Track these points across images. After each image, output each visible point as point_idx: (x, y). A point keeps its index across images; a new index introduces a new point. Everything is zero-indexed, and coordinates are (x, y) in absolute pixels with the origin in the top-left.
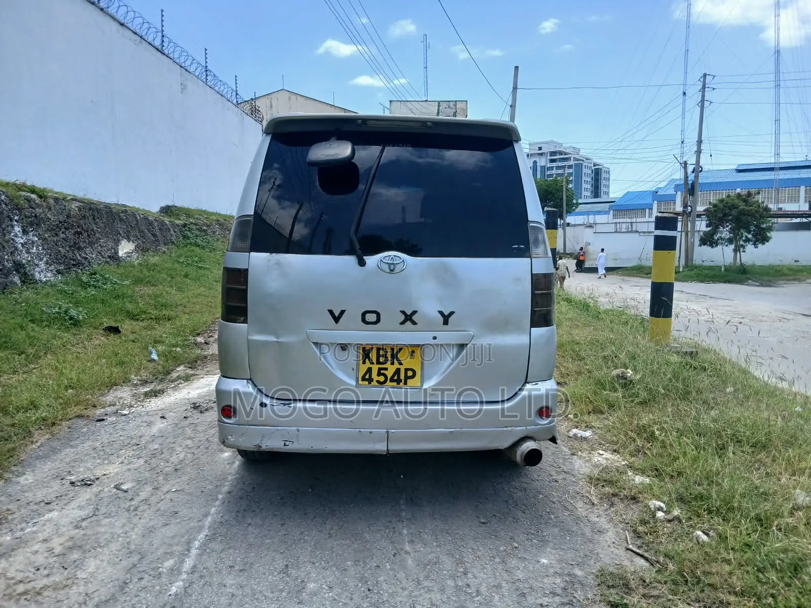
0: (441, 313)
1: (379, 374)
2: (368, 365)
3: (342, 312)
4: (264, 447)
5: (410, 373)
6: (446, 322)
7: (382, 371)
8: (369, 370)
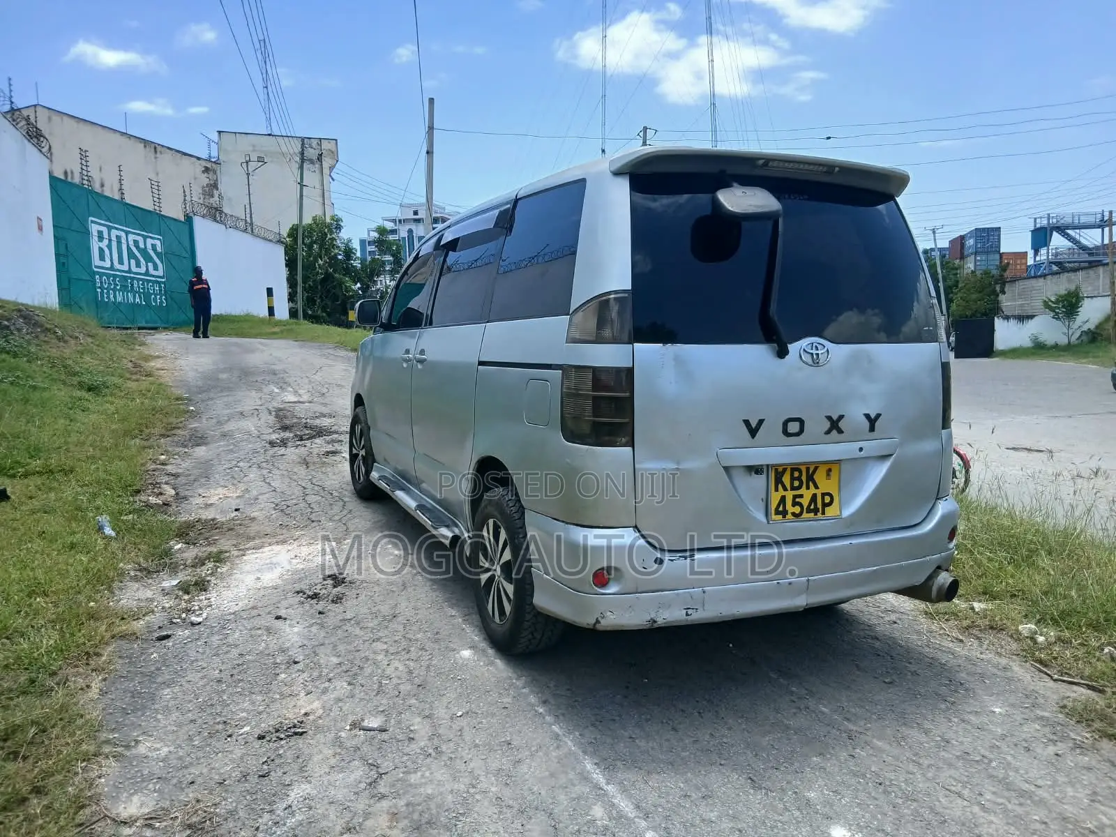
0: (867, 416)
1: (794, 504)
2: (781, 492)
3: (761, 422)
4: (660, 621)
5: (827, 499)
6: (872, 429)
7: (797, 500)
8: (783, 499)
